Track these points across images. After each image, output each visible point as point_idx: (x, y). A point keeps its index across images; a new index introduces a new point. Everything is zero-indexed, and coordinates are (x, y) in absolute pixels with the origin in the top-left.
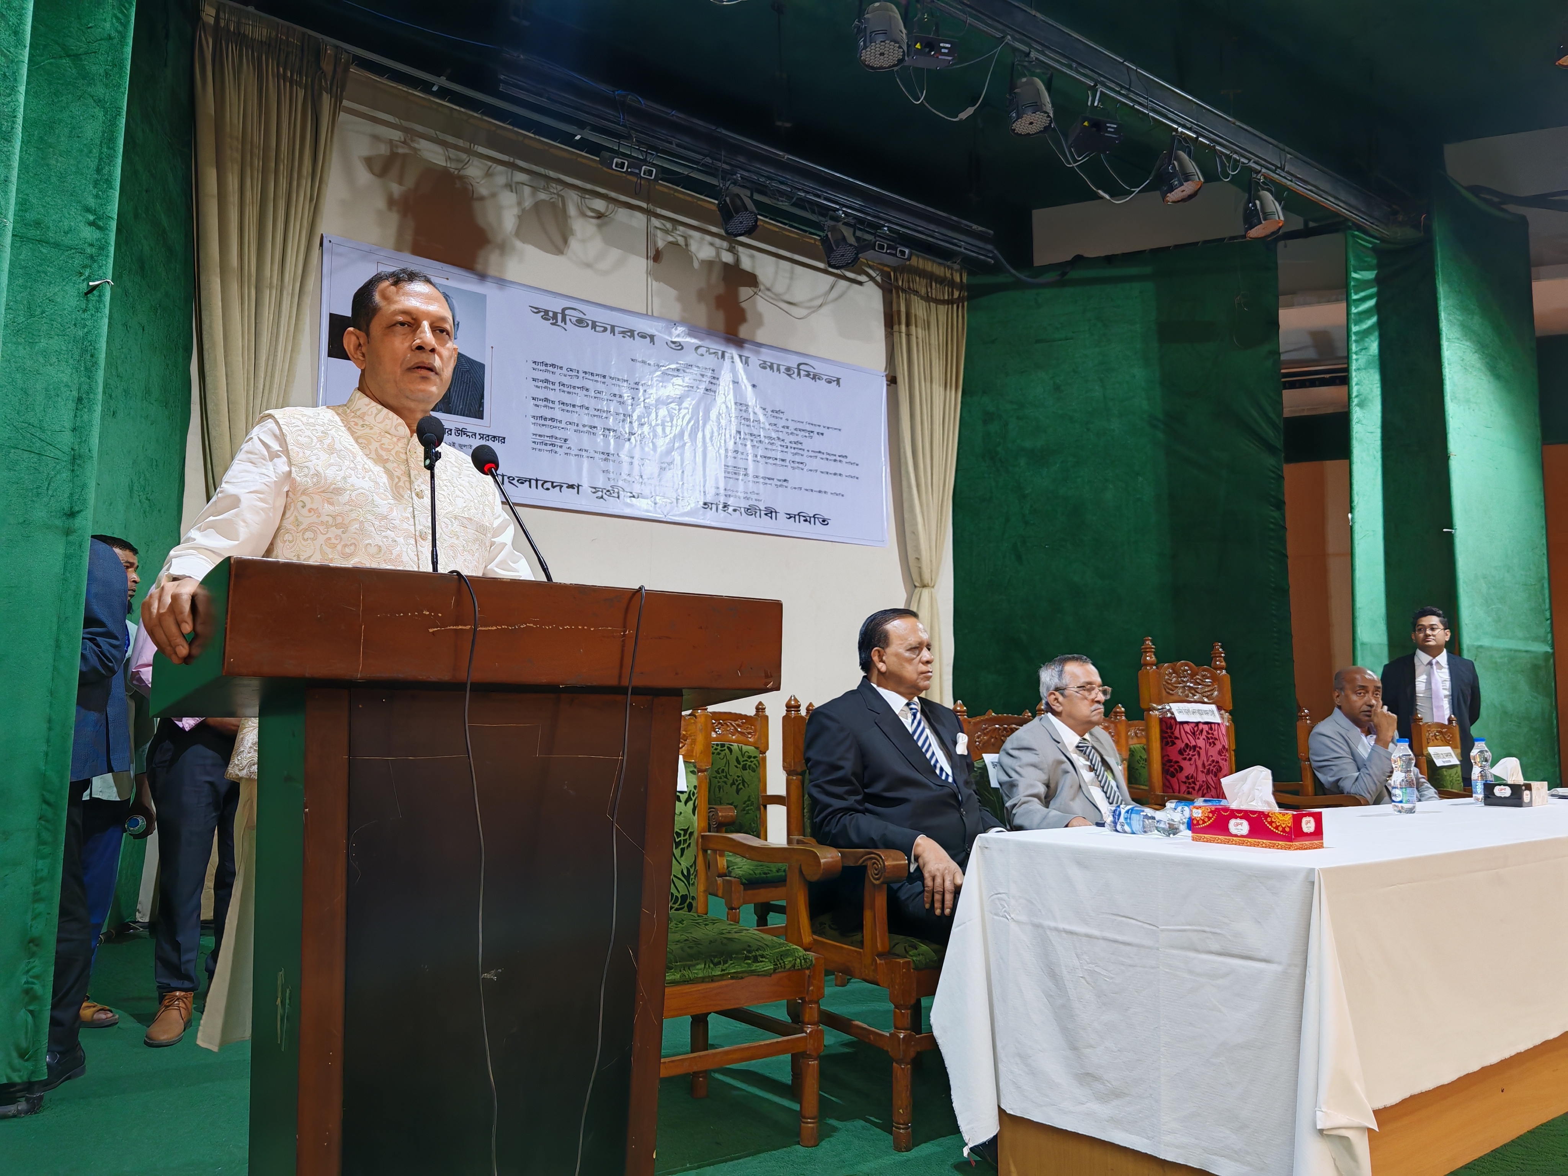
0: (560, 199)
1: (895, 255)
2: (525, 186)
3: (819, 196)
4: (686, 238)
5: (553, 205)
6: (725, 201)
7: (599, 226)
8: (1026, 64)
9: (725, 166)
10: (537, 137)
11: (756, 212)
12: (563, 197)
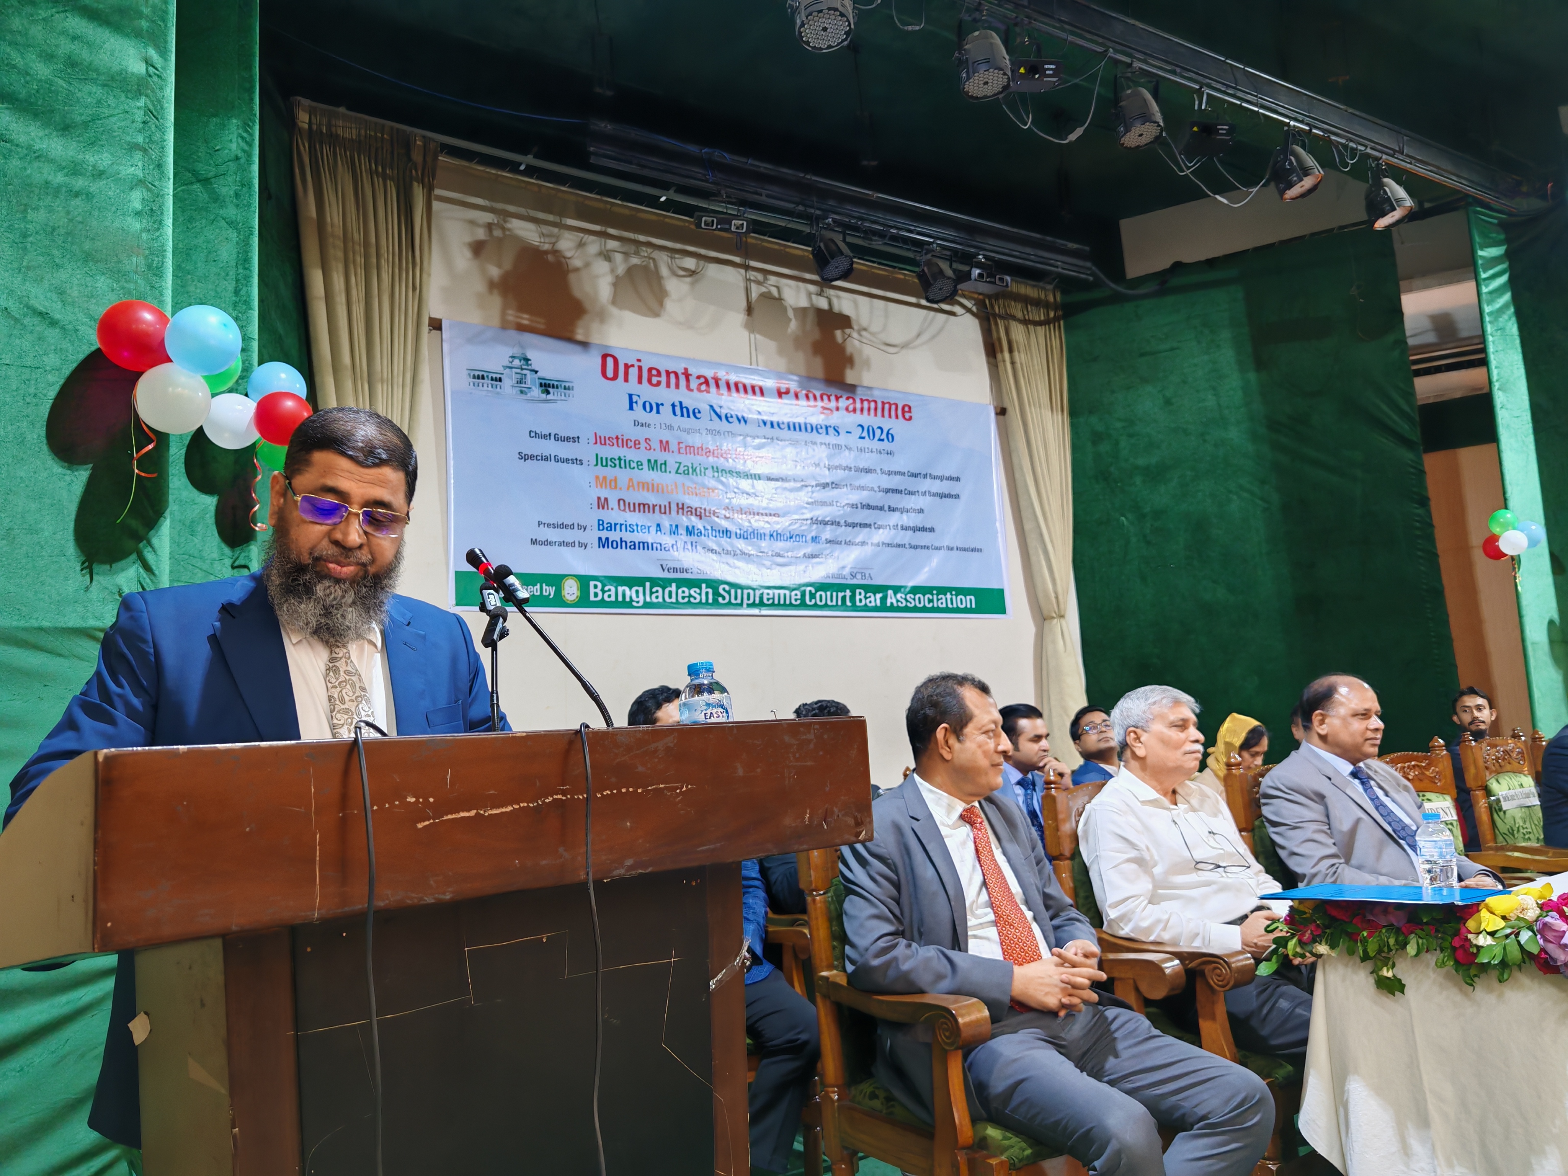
0: (651, 261)
1: (994, 283)
2: (616, 254)
3: (911, 231)
4: (778, 288)
5: (646, 268)
6: (819, 247)
7: (693, 284)
8: (1129, 75)
9: (818, 212)
10: (625, 204)
11: (851, 255)
12: (654, 260)
